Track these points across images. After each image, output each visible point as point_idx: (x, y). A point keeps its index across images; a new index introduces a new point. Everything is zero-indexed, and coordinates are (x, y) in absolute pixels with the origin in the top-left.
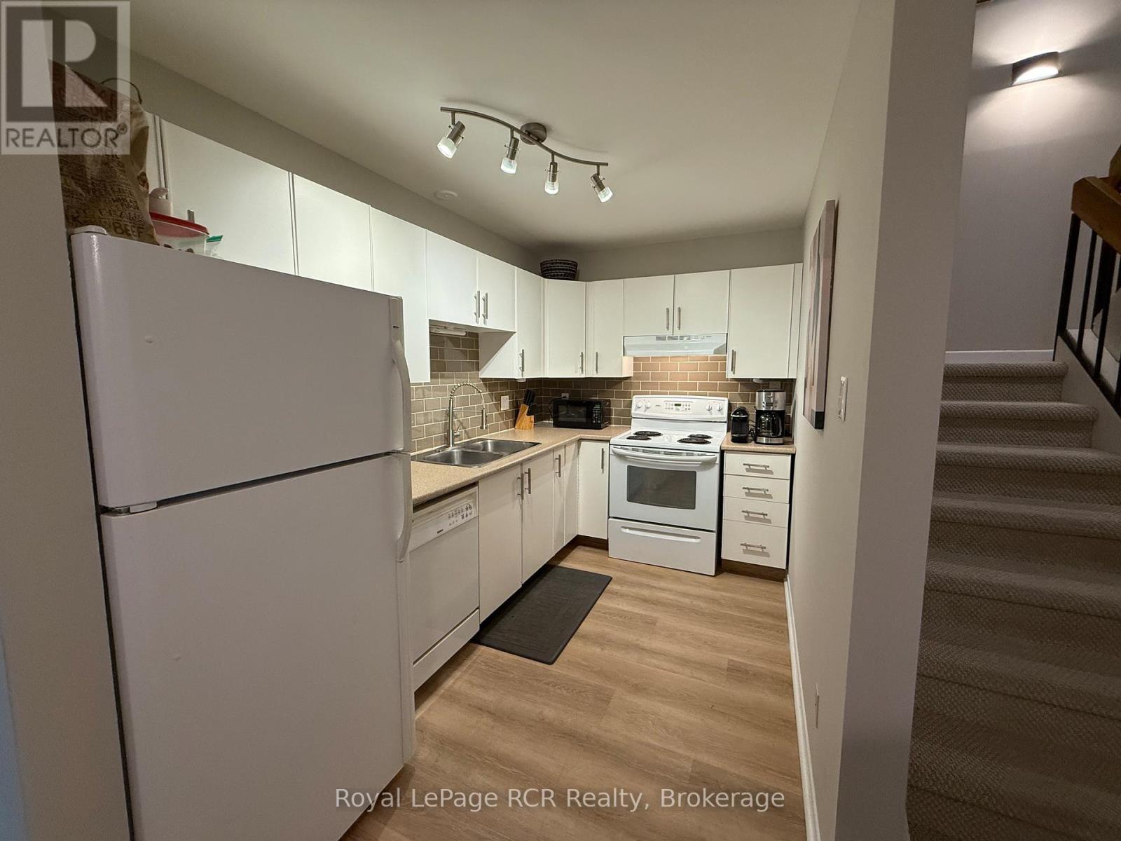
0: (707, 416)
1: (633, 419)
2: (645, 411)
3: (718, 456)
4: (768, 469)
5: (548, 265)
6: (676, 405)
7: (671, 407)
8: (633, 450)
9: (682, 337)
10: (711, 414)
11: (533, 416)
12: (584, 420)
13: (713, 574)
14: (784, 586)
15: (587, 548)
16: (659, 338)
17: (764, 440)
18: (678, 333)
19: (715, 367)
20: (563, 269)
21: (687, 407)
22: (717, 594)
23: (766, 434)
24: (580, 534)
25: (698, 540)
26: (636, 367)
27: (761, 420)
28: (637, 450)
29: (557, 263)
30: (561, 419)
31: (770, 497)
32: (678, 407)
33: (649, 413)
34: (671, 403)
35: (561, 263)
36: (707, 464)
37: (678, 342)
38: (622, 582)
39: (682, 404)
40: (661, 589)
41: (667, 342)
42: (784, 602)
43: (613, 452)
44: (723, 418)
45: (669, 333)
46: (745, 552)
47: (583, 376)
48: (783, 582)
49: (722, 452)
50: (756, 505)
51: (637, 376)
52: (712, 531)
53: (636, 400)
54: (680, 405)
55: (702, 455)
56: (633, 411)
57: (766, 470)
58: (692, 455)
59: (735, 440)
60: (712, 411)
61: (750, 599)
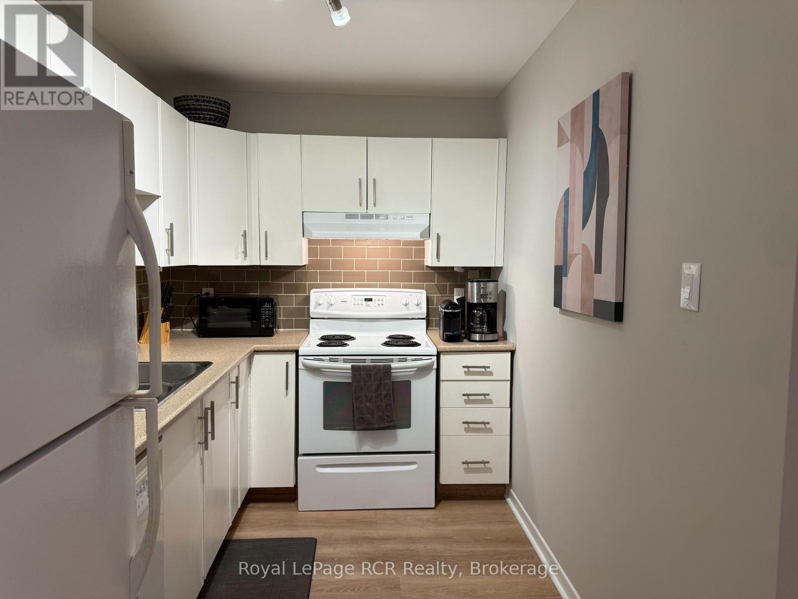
0: (404, 312)
1: (311, 321)
2: (328, 308)
3: (434, 358)
4: (488, 370)
5: (190, 102)
6: (366, 300)
7: (360, 302)
8: (331, 360)
9: (378, 216)
10: (408, 309)
11: (168, 323)
12: (247, 324)
13: (433, 506)
14: (507, 503)
15: (263, 505)
16: (349, 216)
17: (477, 337)
18: (372, 210)
19: (408, 253)
20: (213, 111)
21: (380, 302)
22: (449, 530)
23: (480, 330)
24: (252, 486)
25: (414, 467)
26: (311, 252)
27: (474, 315)
28: (336, 361)
29: (204, 101)
30: (211, 325)
31: (490, 402)
32: (369, 302)
33: (333, 312)
34: (360, 297)
35: (210, 102)
36: (422, 371)
37: (373, 221)
38: (332, 542)
39: (373, 298)
40: (383, 539)
41: (360, 221)
42: (517, 522)
43: (304, 365)
44: (421, 314)
45: (362, 210)
46: (467, 471)
47: (246, 263)
48: (504, 499)
49: (438, 355)
50: (477, 413)
51: (313, 264)
52: (429, 452)
53: (316, 296)
54: (371, 300)
55: (416, 360)
56: (312, 310)
57: (485, 370)
58: (406, 360)
59: (448, 339)
60: (410, 306)
61: (481, 527)
